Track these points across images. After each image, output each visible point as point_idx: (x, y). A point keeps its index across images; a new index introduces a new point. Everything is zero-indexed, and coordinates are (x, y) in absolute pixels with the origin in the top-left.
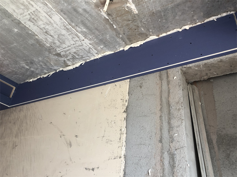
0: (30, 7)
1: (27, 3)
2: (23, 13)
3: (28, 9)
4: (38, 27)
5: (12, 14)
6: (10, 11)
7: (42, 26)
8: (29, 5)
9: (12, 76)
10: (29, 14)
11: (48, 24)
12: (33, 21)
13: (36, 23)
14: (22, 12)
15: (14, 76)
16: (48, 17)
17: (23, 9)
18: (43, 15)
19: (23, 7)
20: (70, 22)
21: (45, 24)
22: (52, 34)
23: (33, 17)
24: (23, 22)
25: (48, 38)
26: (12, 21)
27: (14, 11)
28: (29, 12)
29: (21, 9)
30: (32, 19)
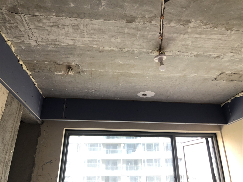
0: (88, 36)
1: (93, 36)
2: (86, 27)
3: (88, 33)
4: (68, 25)
5: (91, 20)
6: (95, 21)
7: (66, 29)
8: (91, 36)
10: (84, 30)
11: (67, 34)
12: (75, 27)
13: (72, 27)
14: (88, 28)
16: (74, 39)
17: (90, 30)
18: (77, 37)
19: (92, 31)
20: (62, 46)
21: (68, 32)
22: (53, 28)
23: (80, 31)
24: (78, 19)
25: (48, 21)
26: (84, 13)
27: (92, 24)
28: (85, 31)
29: (91, 29)
30: (77, 28)
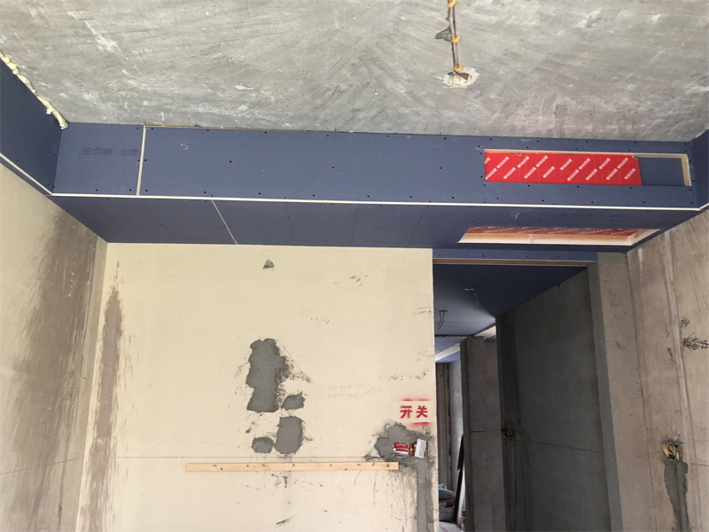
9: (669, 131)
15: (673, 128)
